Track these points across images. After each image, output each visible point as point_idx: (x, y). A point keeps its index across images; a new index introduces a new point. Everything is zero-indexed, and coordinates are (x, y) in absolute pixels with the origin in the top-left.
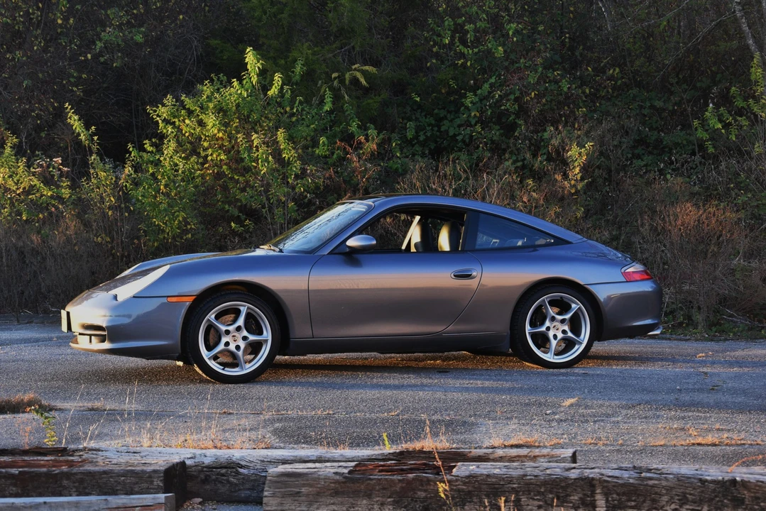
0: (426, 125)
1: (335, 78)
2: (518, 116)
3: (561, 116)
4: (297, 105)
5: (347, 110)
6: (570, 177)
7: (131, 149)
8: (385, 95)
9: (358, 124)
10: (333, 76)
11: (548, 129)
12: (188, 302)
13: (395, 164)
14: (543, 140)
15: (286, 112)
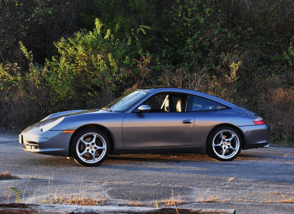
0: (171, 51)
1: (133, 31)
2: (209, 48)
3: (228, 48)
4: (116, 42)
5: (137, 45)
6: (231, 76)
7: (47, 61)
8: (153, 38)
9: (142, 51)
10: (132, 30)
11: (222, 53)
12: (72, 132)
13: (157, 68)
14: (220, 58)
15: (112, 45)
